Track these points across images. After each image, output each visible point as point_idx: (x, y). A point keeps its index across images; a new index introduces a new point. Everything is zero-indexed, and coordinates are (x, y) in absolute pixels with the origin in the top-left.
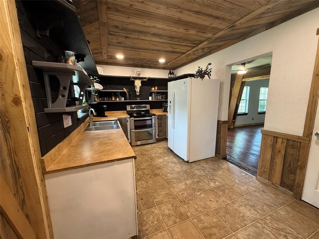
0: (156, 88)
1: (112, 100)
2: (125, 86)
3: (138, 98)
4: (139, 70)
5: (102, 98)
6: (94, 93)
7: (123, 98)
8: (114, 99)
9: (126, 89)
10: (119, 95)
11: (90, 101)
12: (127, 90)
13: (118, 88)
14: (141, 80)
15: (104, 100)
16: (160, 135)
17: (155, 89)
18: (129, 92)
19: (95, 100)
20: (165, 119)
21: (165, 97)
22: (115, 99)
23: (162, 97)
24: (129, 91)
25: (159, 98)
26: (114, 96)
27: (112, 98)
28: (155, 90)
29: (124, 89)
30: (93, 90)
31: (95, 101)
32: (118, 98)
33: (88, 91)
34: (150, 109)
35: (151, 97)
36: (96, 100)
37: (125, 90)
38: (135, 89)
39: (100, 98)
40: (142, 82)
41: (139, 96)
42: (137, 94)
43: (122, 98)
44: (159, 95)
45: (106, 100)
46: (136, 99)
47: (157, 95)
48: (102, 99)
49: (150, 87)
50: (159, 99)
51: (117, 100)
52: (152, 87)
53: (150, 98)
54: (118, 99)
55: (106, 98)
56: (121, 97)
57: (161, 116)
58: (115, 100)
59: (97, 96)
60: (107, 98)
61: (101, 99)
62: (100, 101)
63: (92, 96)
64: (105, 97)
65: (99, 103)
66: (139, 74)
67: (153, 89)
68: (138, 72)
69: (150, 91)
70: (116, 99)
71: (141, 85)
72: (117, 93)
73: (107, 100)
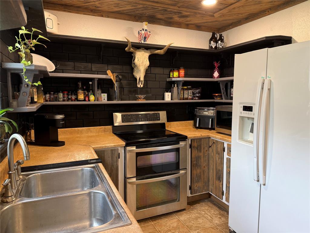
0: (182, 72)
1: (77, 99)
2: (110, 67)
3: (139, 96)
4: (145, 27)
5: (50, 94)
6: (32, 79)
7: (106, 95)
8: (81, 96)
9: (113, 72)
10: (96, 88)
11: (15, 103)
12: (115, 75)
13: (93, 69)
14: (149, 51)
15: (57, 99)
16: (196, 188)
17: (179, 74)
18: (120, 80)
19: (32, 99)
20: (206, 149)
21: (199, 93)
22: (85, 98)
23: (193, 94)
24: (120, 77)
25: (186, 96)
26: (84, 90)
27: (76, 95)
28: (179, 77)
29: (109, 72)
30: (27, 70)
31: (33, 102)
32: (94, 95)
33: (12, 74)
34: (168, 121)
35: (170, 94)
36: (36, 100)
37: (110, 75)
38: (134, 74)
39: (45, 94)
40: (151, 58)
41: (142, 91)
42: (139, 86)
43: (103, 95)
44: (188, 89)
45: (62, 99)
46: (136, 99)
47: (183, 89)
48: (52, 97)
49: (166, 71)
50: (187, 99)
51: (89, 101)
52: (173, 71)
53: (168, 97)
54: (92, 98)
55: (61, 95)
56: (100, 91)
57: (200, 140)
58: (85, 100)
59: (38, 88)
60: (64, 95)
61: (48, 95)
62: (47, 101)
63: (23, 89)
64: (58, 92)
65: (43, 108)
66: (145, 38)
67: (176, 74)
68: (143, 32)
69: (168, 80)
70: (87, 96)
71: (148, 63)
72: (90, 83)
73: (64, 101)
